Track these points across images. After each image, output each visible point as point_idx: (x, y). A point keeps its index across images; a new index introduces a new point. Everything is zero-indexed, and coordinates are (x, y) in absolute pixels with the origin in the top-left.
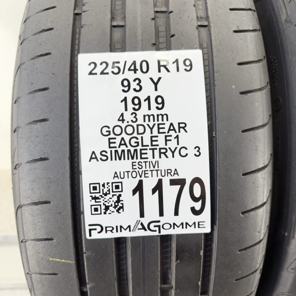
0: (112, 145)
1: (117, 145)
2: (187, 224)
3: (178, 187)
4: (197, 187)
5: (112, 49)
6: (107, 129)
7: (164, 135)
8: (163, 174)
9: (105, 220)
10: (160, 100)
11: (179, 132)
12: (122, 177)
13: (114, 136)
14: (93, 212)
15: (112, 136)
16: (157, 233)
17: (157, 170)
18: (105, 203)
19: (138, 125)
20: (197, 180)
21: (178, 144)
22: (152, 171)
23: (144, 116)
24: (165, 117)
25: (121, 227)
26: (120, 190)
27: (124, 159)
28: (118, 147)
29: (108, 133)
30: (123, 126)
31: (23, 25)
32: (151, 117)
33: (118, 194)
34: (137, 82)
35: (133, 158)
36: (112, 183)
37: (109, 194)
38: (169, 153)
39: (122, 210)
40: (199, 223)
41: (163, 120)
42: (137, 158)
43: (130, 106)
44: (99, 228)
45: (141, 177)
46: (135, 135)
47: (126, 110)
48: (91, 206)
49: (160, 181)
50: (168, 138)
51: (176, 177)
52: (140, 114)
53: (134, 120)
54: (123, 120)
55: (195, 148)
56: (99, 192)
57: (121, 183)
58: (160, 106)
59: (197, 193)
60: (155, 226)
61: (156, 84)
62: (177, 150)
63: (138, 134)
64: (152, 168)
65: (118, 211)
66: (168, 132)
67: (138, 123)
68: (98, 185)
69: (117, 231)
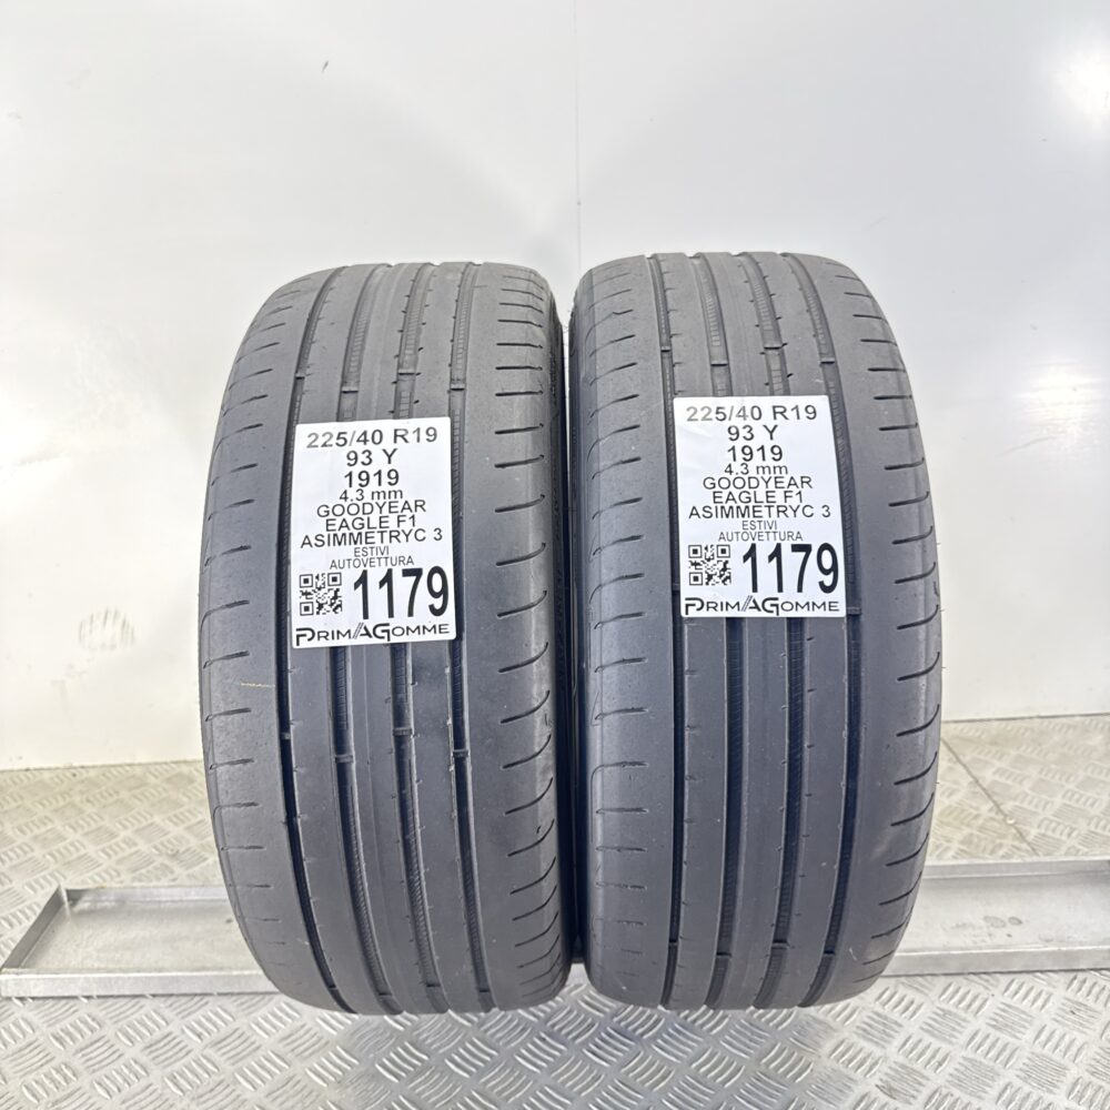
0: (330, 528)
1: (337, 527)
2: (424, 627)
3: (412, 579)
4: (437, 579)
5: (339, 418)
6: (325, 509)
7: (397, 515)
8: (394, 563)
9: (317, 622)
10: (393, 474)
11: (416, 511)
12: (342, 566)
13: (334, 517)
14: (303, 612)
16: (385, 641)
17: (386, 558)
18: (319, 600)
19: (364, 504)
20: (437, 570)
21: (414, 526)
22: (380, 558)
23: (373, 493)
24: (399, 494)
26: (338, 583)
27: (345, 544)
28: (337, 529)
29: (326, 514)
30: (346, 505)
31: (228, 393)
32: (382, 495)
33: (335, 588)
34: (367, 454)
35: (356, 543)
36: (329, 574)
37: (324, 587)
38: (402, 537)
39: (339, 609)
41: (395, 498)
42: (361, 543)
43: (356, 481)
44: (309, 634)
45: (365, 566)
46: (360, 515)
47: (351, 486)
48: (301, 603)
49: (390, 572)
50: (401, 519)
51: (410, 566)
52: (368, 491)
53: (360, 497)
54: (346, 498)
55: (435, 530)
56: (312, 586)
57: (340, 574)
58: (393, 481)
59: (437, 586)
61: (389, 457)
62: (413, 533)
63: (364, 514)
64: (380, 555)
65: (334, 610)
66: (402, 512)
67: (364, 501)
68: (310, 577)
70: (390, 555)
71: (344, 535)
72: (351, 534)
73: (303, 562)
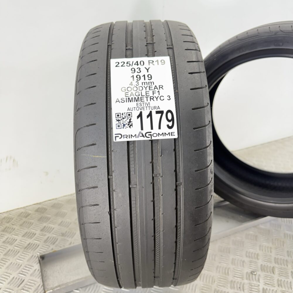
0: (127, 95)
1: (129, 95)
2: (165, 133)
3: (160, 115)
4: (170, 115)
5: (126, 57)
6: (124, 88)
7: (152, 91)
8: (152, 109)
9: (123, 131)
10: (150, 76)
11: (160, 89)
12: (132, 110)
13: (128, 92)
14: (117, 128)
15: (127, 91)
16: (150, 139)
17: (149, 107)
18: (123, 123)
19: (139, 87)
20: (169, 111)
21: (159, 94)
22: (147, 107)
23: (142, 83)
24: (152, 83)
25: (131, 135)
26: (131, 116)
27: (133, 102)
28: (129, 96)
29: (125, 90)
30: (132, 87)
31: (82, 52)
32: (146, 83)
33: (130, 118)
34: (139, 69)
35: (137, 101)
36: (127, 113)
37: (125, 118)
38: (155, 99)
39: (132, 126)
40: (171, 133)
41: (151, 84)
42: (139, 101)
43: (135, 78)
44: (120, 136)
45: (141, 110)
46: (138, 91)
47: (133, 80)
48: (116, 124)
49: (151, 112)
50: (154, 92)
51: (159, 110)
52: (140, 82)
53: (137, 84)
54: (132, 85)
55: (168, 96)
56: (121, 118)
57: (131, 113)
58: (150, 79)
59: (170, 117)
60: (149, 135)
61: (148, 70)
62: (159, 97)
63: (139, 90)
64: (146, 106)
65: (130, 127)
66: (154, 89)
68: (119, 114)
69: (129, 138)
70: (150, 106)
71: (132, 98)
72: (135, 98)
73: (116, 108)
